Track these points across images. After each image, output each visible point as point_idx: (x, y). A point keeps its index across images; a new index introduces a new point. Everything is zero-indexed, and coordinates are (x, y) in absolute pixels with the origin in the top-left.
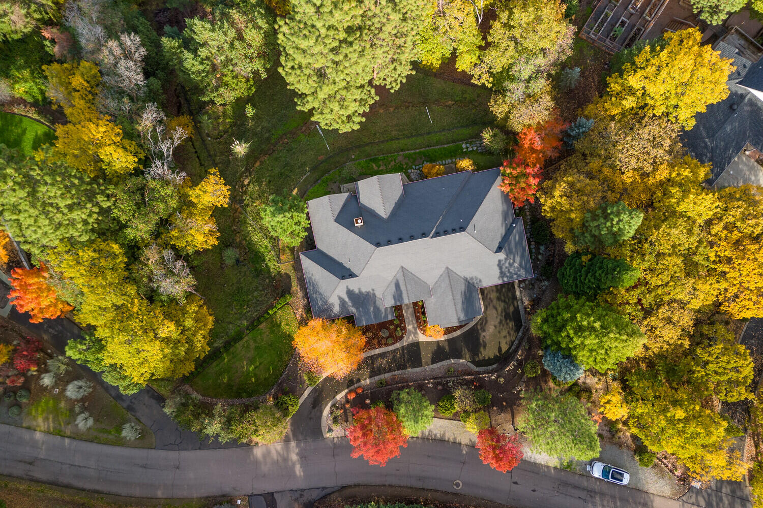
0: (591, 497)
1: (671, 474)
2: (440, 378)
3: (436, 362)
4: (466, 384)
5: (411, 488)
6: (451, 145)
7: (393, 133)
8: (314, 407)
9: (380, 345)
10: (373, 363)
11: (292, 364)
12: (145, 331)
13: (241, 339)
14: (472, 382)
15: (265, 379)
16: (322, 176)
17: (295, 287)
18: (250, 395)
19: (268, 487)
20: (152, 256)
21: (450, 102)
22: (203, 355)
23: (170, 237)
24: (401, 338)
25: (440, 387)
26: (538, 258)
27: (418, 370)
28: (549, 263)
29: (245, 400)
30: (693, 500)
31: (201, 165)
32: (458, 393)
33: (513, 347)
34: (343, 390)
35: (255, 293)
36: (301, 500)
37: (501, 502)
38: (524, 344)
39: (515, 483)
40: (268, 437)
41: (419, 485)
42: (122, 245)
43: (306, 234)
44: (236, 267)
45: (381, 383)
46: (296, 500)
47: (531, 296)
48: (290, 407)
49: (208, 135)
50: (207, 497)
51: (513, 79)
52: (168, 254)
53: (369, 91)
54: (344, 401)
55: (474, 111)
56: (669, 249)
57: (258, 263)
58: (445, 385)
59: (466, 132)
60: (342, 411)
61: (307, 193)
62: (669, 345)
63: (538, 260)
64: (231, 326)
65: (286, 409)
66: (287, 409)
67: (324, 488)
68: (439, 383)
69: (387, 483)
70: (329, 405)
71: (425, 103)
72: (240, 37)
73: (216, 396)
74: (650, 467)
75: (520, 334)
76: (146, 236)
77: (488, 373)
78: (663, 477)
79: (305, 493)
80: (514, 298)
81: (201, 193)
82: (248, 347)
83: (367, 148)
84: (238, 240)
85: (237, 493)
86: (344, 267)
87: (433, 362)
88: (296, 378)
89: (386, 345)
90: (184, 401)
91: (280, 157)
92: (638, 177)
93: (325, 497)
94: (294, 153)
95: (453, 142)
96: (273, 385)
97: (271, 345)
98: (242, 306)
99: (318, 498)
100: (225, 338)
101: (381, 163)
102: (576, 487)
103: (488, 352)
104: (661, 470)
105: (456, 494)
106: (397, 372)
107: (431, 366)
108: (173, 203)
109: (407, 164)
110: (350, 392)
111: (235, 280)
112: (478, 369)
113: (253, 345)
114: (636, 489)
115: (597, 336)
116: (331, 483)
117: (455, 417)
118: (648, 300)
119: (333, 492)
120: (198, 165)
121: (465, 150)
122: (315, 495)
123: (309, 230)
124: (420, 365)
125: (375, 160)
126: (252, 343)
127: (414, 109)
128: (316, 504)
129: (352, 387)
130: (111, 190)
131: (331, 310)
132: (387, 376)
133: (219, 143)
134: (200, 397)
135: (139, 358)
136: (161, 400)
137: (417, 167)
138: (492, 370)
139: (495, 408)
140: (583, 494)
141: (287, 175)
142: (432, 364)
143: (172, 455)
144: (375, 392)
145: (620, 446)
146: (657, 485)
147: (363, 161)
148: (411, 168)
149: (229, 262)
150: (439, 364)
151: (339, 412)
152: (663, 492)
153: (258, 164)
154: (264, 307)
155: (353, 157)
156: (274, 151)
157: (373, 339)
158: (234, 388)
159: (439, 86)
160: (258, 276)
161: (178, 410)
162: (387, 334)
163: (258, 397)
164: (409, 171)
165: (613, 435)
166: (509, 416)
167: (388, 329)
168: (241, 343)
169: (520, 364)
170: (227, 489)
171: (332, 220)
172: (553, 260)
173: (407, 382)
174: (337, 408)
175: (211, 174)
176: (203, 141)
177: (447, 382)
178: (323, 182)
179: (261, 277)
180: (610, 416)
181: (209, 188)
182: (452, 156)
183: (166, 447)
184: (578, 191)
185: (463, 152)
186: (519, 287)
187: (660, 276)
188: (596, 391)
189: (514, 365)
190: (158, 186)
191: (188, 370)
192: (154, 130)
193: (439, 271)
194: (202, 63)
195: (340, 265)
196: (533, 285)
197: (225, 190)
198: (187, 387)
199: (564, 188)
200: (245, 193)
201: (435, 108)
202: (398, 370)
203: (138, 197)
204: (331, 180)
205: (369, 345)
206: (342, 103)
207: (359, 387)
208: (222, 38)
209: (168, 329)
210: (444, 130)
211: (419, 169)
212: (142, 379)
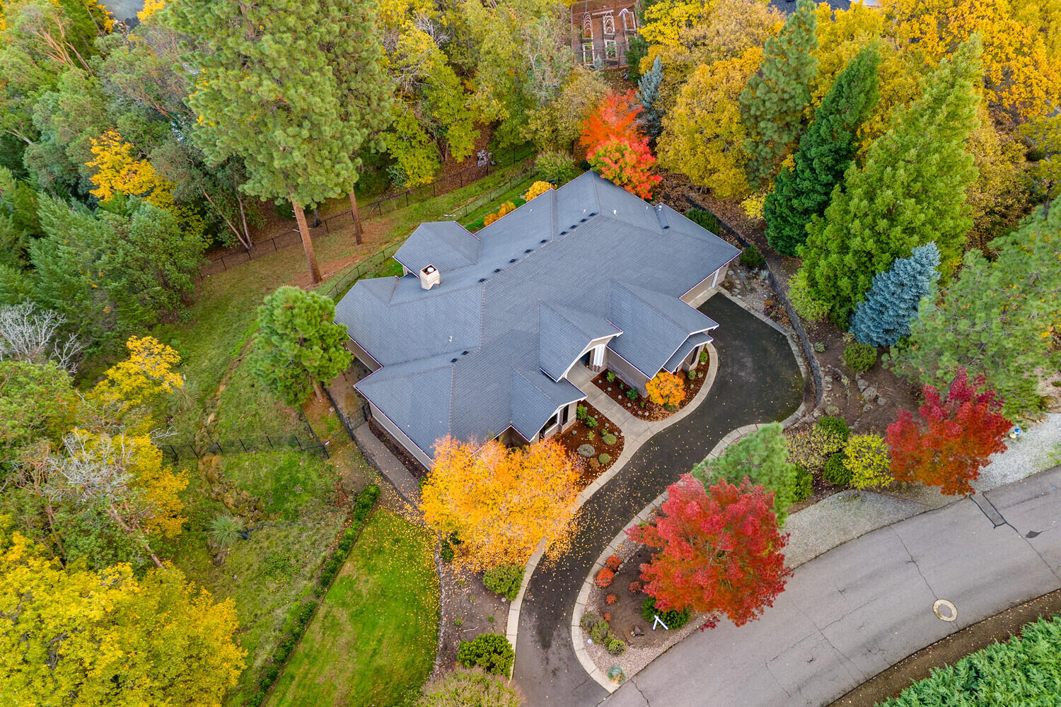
3: (708, 453)
5: (868, 681)
8: (546, 645)
10: (602, 508)
13: (312, 619)
24: (619, 446)
39: (1032, 535)
41: (880, 664)
54: (596, 599)
70: (575, 621)
82: (334, 624)
89: (604, 468)
97: (383, 594)
105: (958, 631)
106: (657, 502)
110: (597, 578)
113: (343, 616)
126: (337, 613)
129: (596, 568)
132: (644, 516)
144: (644, 550)
162: (592, 452)
167: (585, 442)
202: (655, 497)
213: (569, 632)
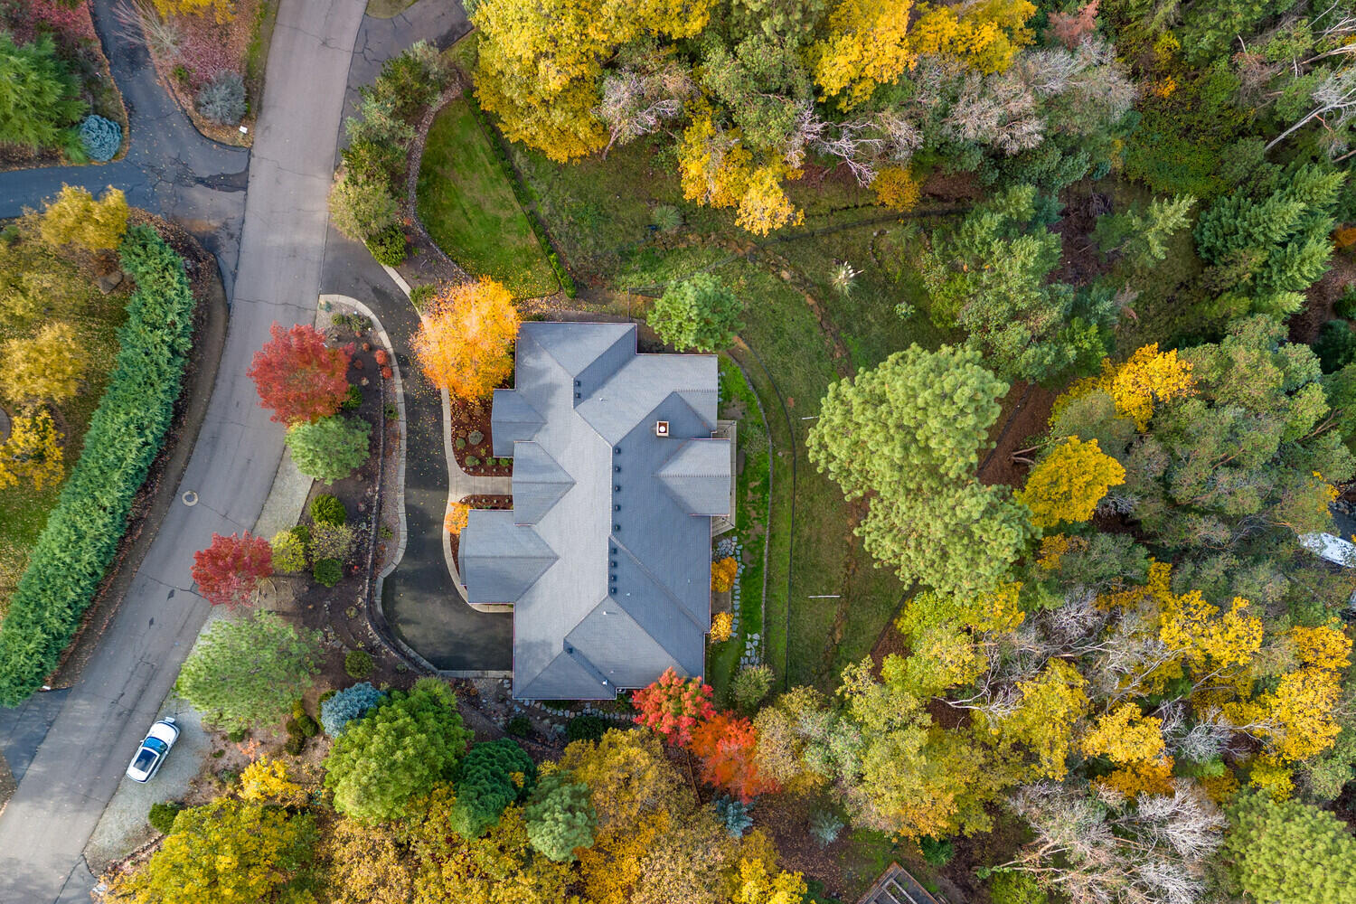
0: (120, 714)
1: (129, 854)
2: (379, 514)
3: (407, 513)
4: (358, 552)
5: (203, 420)
6: (763, 616)
7: (807, 530)
8: (375, 290)
9: (457, 424)
10: (429, 406)
11: (458, 272)
12: (554, 40)
13: (519, 199)
14: (361, 564)
15: (442, 222)
16: (760, 396)
17: (586, 308)
18: (420, 191)
19: (258, 184)
20: (675, 80)
21: (839, 636)
22: (503, 129)
23: (704, 120)
24: (461, 463)
25: (362, 507)
26: (546, 717)
27: (401, 480)
28: (532, 734)
29: (413, 180)
30: (76, 879)
31: (833, 210)
32: (345, 532)
33: (404, 646)
34: (393, 346)
35: (591, 241)
36: (223, 234)
37: (145, 562)
38: (406, 664)
39: (171, 594)
40: (341, 199)
41: (205, 434)
42: (699, 37)
43: (666, 343)
44: (646, 222)
45: (391, 412)
46: (226, 225)
47: (485, 694)
48: (383, 249)
49: (882, 233)
50: (263, 79)
51: (833, 723)
52: (672, 107)
53: (861, 488)
54: (375, 342)
55: (814, 669)
56: (496, 896)
57: (643, 259)
58: (363, 517)
59: (781, 646)
60: (358, 335)
61: (737, 364)
62: (344, 877)
63: (543, 719)
64: (544, 187)
65: (381, 240)
66: (381, 243)
67: (235, 276)
68: (370, 508)
69: (219, 382)
70: (373, 317)
71: (847, 595)
72: (1015, 315)
73: (432, 135)
74: (148, 822)
75: (425, 663)
76: (706, 79)
77: (370, 595)
78: (127, 840)
79: (233, 242)
80: (488, 666)
81: (766, 187)
82: (503, 206)
83: (790, 480)
84: (690, 237)
85: (259, 130)
86: (595, 390)
87: (409, 509)
88: (430, 271)
89: (455, 436)
90: (431, 77)
91: (812, 340)
92: (627, 880)
93: (219, 273)
94: (811, 362)
95: (768, 623)
96: (429, 232)
97: (497, 245)
98: (574, 213)
99: (221, 264)
100: (525, 172)
101: (759, 495)
102: (142, 692)
103: (406, 603)
104: (138, 840)
105: (175, 492)
106: (404, 444)
107: (402, 503)
108: (754, 137)
109: (748, 537)
110: (388, 356)
111: (622, 214)
112: (380, 580)
113: (504, 215)
114: (117, 789)
115: (380, 753)
116: (241, 289)
117: (306, 519)
118: (423, 852)
119: (224, 290)
120: (834, 204)
121: (749, 636)
122: (227, 259)
123: (670, 350)
124: (410, 483)
125: (765, 486)
126: (509, 213)
127: (842, 576)
128: (211, 258)
129: (395, 362)
130: (792, 41)
131: (530, 353)
132: (402, 426)
133: (864, 249)
134: (435, 107)
135: (513, 20)
136: (445, 43)
137: (738, 552)
138: (374, 603)
139: (306, 589)
140: (127, 701)
141: (776, 341)
142: (406, 505)
143: (348, 41)
144: (378, 398)
145: (195, 782)
146: (114, 826)
147: (768, 466)
148: (739, 542)
149: (657, 213)
150: (403, 518)
151: (357, 329)
152: (101, 833)
153: (810, 301)
154: (563, 248)
155: (780, 454)
156: (825, 331)
157: (470, 417)
158: (438, 168)
159: (872, 627)
160: (622, 253)
161: (416, 64)
162: (472, 442)
163: (415, 204)
164: (735, 538)
165: (216, 775)
166: (287, 608)
167: (482, 444)
168: (511, 196)
169: (372, 649)
170: (270, 116)
171: (677, 388)
172: (537, 742)
173: (384, 456)
174: (364, 328)
175: (794, 212)
176: (872, 222)
177: (369, 523)
178: (748, 395)
179: (618, 258)
180: (250, 771)
181: (771, 203)
182: (744, 612)
183: (364, 32)
184: (627, 781)
185: (746, 632)
186: (505, 678)
187: (456, 877)
188: (298, 763)
189: (374, 639)
190: (784, 119)
191: (483, 99)
192: (881, 136)
193: (555, 543)
194: (983, 242)
195: (602, 383)
196: (503, 701)
197: (762, 226)
198: (456, 91)
199: (639, 763)
200: (766, 268)
201: (835, 610)
202: (408, 446)
203: (776, 82)
204: (749, 409)
205: (462, 405)
206: (841, 430)
207: (392, 374)
208: (1016, 283)
209: (552, 80)
210: (791, 611)
211: (735, 554)
212: (482, 19)
213: (370, 308)
